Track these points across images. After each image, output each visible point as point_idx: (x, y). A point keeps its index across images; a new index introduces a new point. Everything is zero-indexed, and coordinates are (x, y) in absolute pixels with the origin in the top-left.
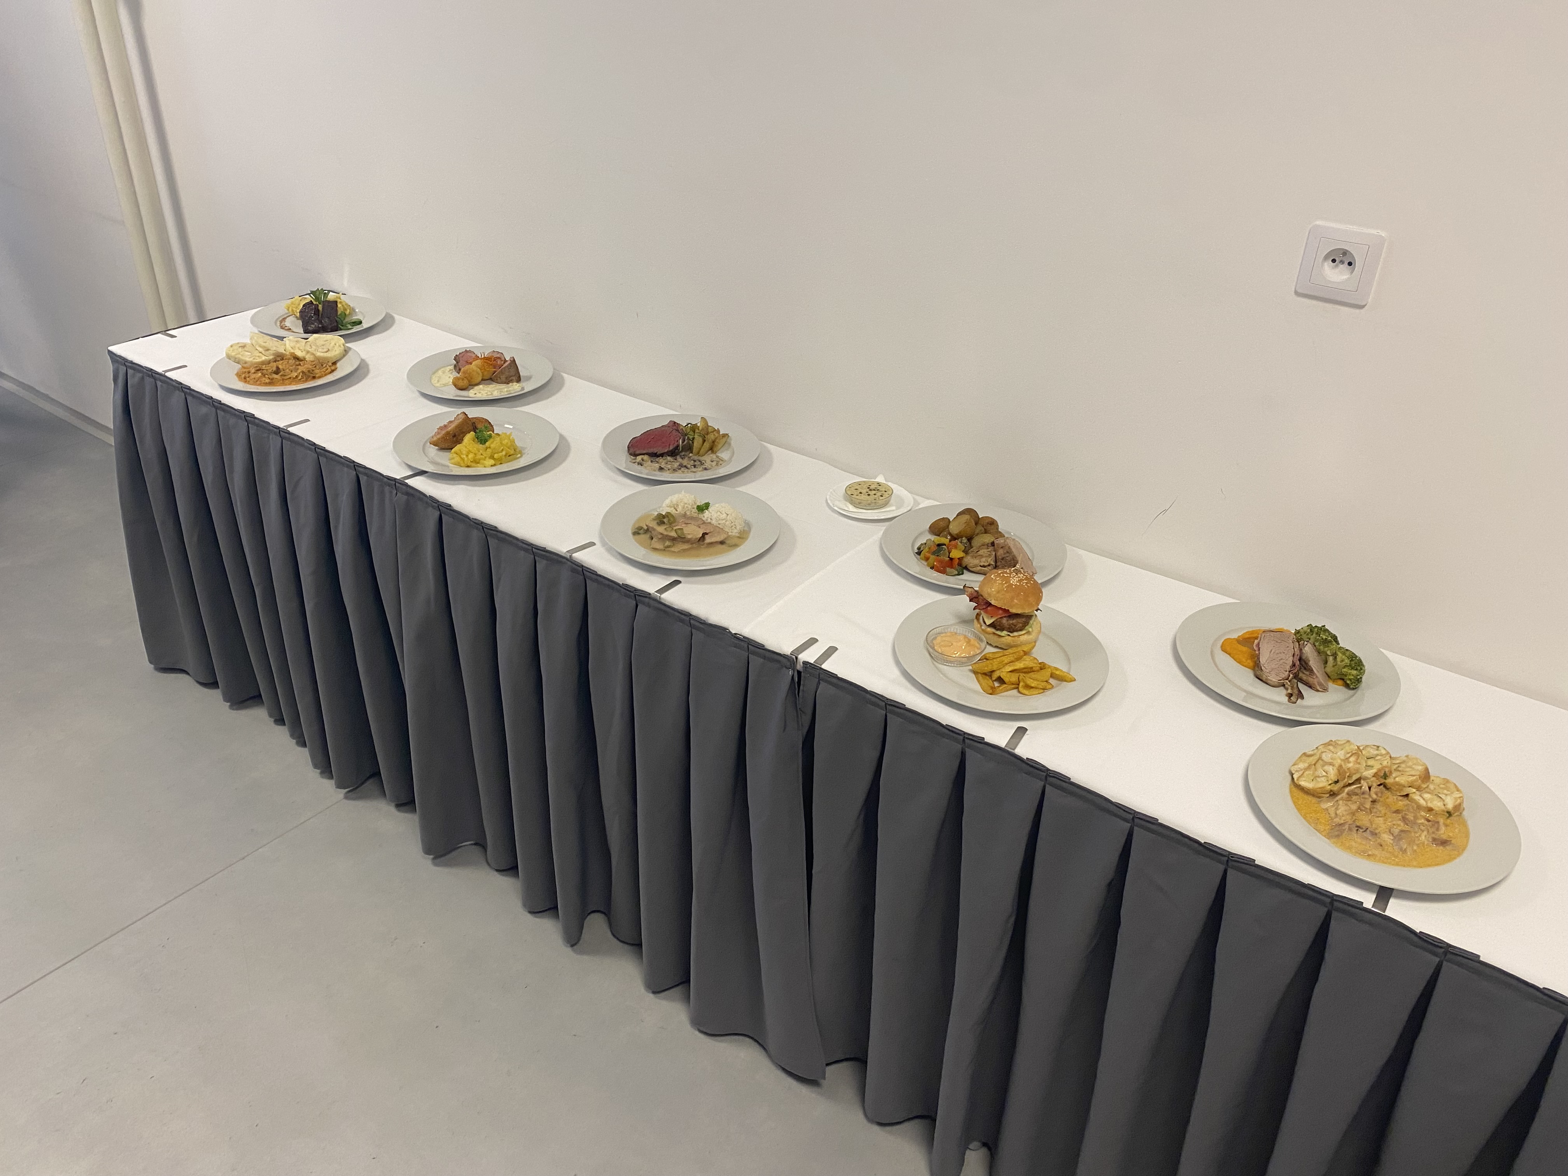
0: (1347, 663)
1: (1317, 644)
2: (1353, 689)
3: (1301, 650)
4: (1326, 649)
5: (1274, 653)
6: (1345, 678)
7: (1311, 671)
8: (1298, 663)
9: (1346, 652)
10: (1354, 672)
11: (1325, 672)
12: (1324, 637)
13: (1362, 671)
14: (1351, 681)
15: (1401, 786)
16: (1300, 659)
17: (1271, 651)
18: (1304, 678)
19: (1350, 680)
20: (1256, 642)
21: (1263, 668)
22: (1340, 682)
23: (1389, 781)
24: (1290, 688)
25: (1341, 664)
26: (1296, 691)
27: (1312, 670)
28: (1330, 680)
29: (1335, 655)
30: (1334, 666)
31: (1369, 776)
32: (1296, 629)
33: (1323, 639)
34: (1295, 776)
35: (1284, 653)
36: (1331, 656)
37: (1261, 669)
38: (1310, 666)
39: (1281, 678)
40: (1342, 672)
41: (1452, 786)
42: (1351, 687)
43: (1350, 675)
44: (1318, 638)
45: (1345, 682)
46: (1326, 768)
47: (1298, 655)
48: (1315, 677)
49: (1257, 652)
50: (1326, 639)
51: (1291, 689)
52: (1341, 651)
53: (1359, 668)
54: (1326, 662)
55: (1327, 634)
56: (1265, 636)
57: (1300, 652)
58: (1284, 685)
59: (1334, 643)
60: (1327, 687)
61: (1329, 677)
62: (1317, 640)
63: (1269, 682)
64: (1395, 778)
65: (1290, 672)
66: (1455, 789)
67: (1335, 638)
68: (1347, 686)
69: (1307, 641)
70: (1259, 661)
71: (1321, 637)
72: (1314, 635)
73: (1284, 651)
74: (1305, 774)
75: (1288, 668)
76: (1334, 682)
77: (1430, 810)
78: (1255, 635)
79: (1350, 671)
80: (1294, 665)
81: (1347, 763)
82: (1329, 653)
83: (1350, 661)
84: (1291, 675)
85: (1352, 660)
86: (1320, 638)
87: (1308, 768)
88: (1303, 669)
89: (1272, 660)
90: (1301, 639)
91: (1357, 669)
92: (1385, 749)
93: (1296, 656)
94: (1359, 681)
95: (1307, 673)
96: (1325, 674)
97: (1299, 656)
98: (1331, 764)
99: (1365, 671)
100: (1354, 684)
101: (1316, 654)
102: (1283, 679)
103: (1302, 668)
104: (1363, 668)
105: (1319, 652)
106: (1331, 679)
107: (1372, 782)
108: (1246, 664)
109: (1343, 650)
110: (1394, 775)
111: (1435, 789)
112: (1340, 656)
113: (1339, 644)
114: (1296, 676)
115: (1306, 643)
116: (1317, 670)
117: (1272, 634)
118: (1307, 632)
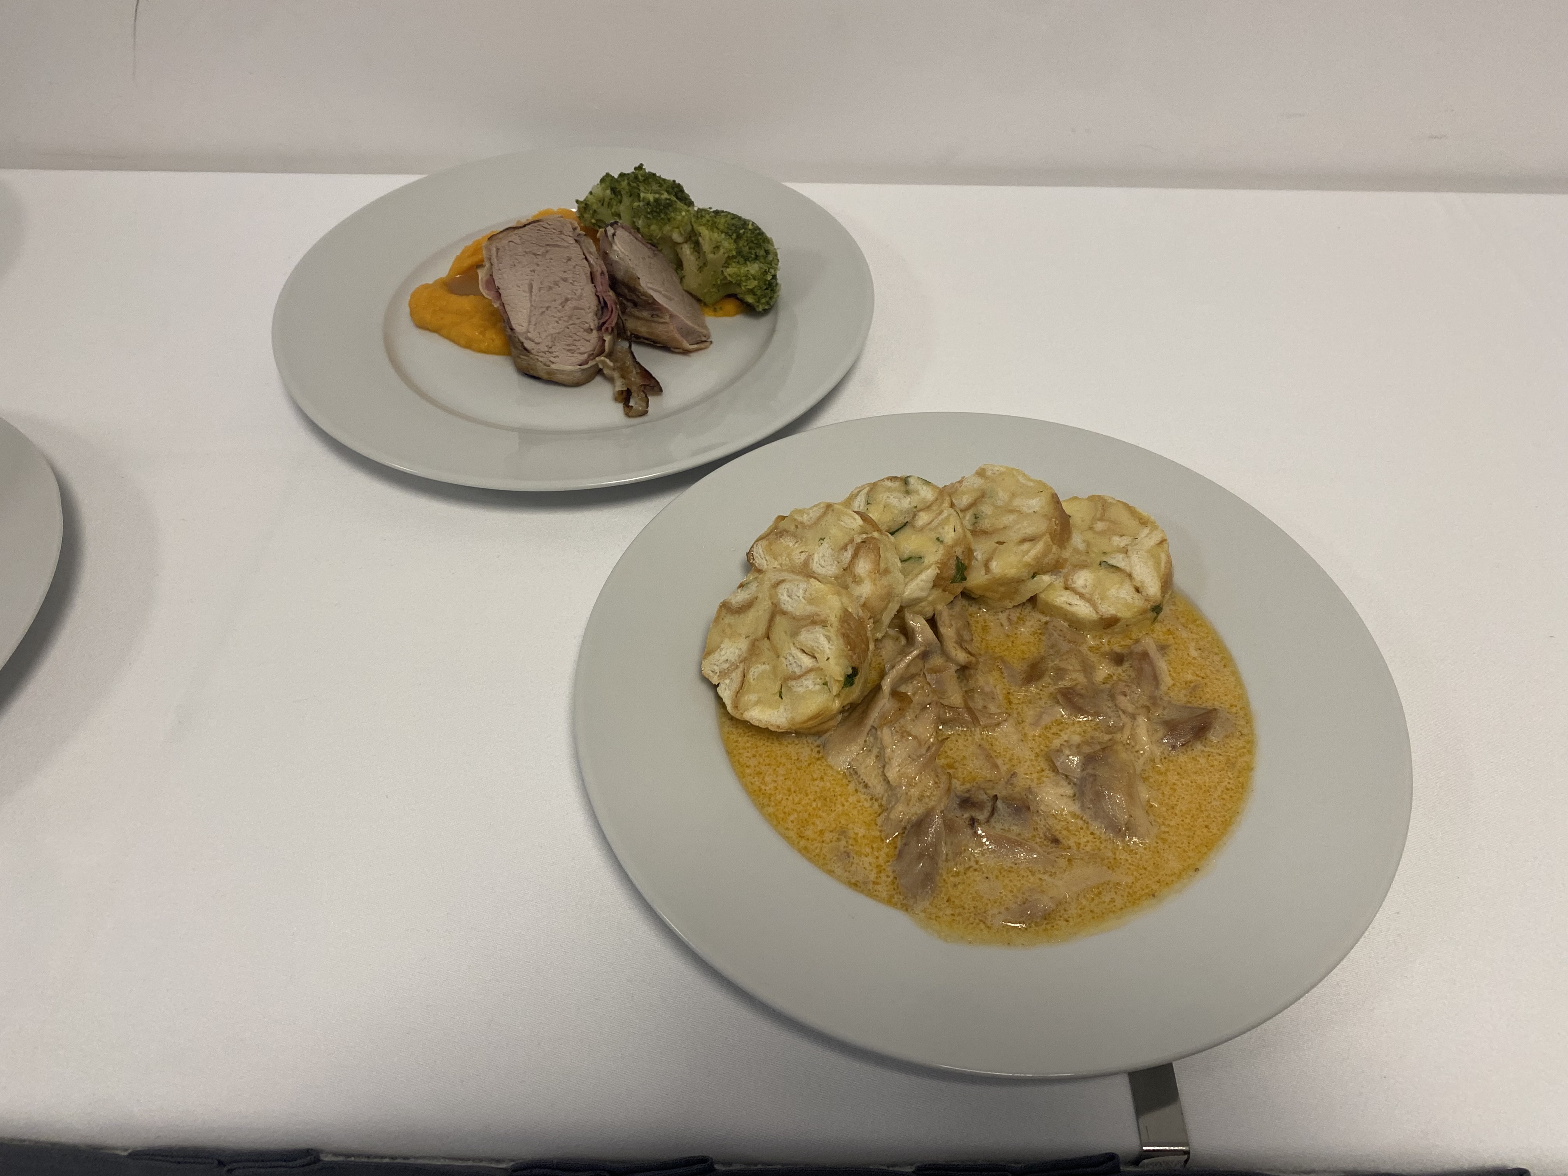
0: (730, 250)
1: (640, 223)
2: (766, 312)
3: (605, 256)
4: (667, 228)
5: (540, 289)
6: (737, 291)
7: (651, 305)
8: (610, 296)
9: (717, 220)
10: (754, 268)
11: (685, 291)
12: (651, 197)
13: (770, 257)
14: (755, 294)
15: (1011, 585)
16: (614, 283)
17: (531, 287)
18: (643, 330)
19: (752, 292)
20: (482, 274)
21: (528, 345)
22: (730, 306)
23: (977, 579)
24: (616, 375)
25: (715, 257)
26: (635, 378)
27: (655, 302)
28: (706, 310)
29: (693, 238)
30: (700, 269)
31: (923, 594)
32: (577, 201)
33: (648, 204)
34: (726, 694)
35: (565, 280)
36: (686, 242)
37: (526, 349)
38: (645, 294)
39: (586, 356)
40: (725, 278)
41: (1124, 517)
42: (760, 309)
43: (748, 279)
44: (636, 204)
45: (742, 301)
46: (806, 637)
47: (602, 273)
48: (667, 319)
49: (496, 305)
50: (656, 200)
51: (623, 377)
52: (704, 220)
53: (761, 253)
54: (679, 265)
55: (655, 187)
56: (498, 249)
57: (605, 263)
58: (600, 372)
59: (680, 205)
60: (705, 332)
61: (699, 300)
62: (636, 213)
63: (559, 377)
64: (986, 565)
65: (599, 328)
66: (1133, 523)
67: (677, 190)
68: (749, 310)
69: (612, 225)
70: (512, 329)
71: (644, 199)
72: (626, 200)
73: (565, 275)
74: (750, 677)
75: (591, 320)
76: (715, 310)
77: (1109, 623)
78: (475, 259)
79: (743, 270)
80: (603, 306)
81: (852, 585)
82: (676, 237)
83: (735, 241)
84: (608, 338)
85: (739, 237)
86: (641, 204)
87: (753, 653)
88: (630, 309)
89: (543, 313)
90: (601, 223)
91: (757, 257)
92: (927, 483)
93: (599, 279)
94: (770, 287)
95: (645, 314)
96: (687, 298)
97: (606, 274)
98: (814, 621)
99: (776, 254)
100: (763, 300)
101: (646, 251)
102: (592, 356)
103: (629, 304)
104: (770, 248)
105: (653, 244)
106: (705, 305)
107: (933, 603)
108: (483, 346)
109: (708, 217)
110: (979, 555)
111: (1088, 544)
112: (707, 236)
113: (691, 204)
114: (620, 332)
115: (610, 230)
116: (665, 296)
117: (514, 237)
118: (607, 200)
